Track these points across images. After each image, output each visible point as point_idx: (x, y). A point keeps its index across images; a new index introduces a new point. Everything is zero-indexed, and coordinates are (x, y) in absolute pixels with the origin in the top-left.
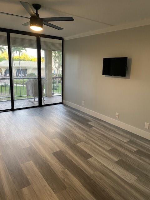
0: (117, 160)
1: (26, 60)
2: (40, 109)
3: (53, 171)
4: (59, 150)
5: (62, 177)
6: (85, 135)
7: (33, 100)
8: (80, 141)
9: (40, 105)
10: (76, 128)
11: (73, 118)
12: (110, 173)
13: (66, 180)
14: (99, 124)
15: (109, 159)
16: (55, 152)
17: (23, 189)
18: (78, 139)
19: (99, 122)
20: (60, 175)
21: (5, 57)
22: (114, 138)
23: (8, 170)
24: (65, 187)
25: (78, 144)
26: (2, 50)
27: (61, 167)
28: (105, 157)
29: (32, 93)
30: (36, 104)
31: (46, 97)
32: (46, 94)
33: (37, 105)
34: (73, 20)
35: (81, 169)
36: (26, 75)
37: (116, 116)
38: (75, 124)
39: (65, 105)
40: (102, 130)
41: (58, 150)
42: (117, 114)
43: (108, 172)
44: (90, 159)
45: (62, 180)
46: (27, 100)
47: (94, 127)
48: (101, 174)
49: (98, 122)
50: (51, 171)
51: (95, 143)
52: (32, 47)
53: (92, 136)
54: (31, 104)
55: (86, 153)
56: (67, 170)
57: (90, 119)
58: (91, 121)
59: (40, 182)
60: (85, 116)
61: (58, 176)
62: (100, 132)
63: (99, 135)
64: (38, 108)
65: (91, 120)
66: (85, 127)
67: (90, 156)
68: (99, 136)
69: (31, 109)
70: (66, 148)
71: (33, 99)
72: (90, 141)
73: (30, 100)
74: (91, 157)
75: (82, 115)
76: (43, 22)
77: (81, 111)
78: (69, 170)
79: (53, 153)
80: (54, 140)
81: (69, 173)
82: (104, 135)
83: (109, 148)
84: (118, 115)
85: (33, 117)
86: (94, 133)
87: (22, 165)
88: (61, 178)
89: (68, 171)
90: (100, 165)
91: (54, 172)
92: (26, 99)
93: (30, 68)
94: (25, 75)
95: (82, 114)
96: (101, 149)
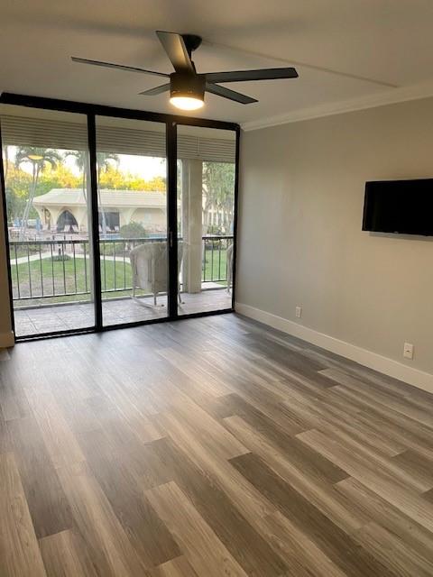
0: (425, 489)
1: (115, 186)
2: (172, 326)
3: (240, 515)
4: (248, 451)
5: (270, 535)
6: (314, 408)
7: (150, 301)
8: (305, 426)
9: (173, 316)
10: (285, 387)
11: (271, 357)
12: (411, 528)
13: (281, 545)
14: (351, 375)
15: (401, 487)
16: (235, 458)
17: (163, 565)
18: (298, 421)
19: (350, 369)
20: (261, 527)
21: (56, 179)
22: (404, 420)
23: (112, 505)
24: (283, 567)
25: (298, 436)
26: (54, 159)
27: (261, 504)
28: (387, 479)
29: (150, 281)
30: (161, 312)
31: (185, 292)
32: (185, 284)
33: (165, 315)
34: (296, 76)
35: (321, 514)
36: (117, 228)
37: (405, 354)
38: (281, 374)
39: (242, 316)
40: (365, 393)
41: (245, 451)
42: (408, 346)
43: (405, 525)
44: (343, 484)
45: (270, 544)
46: (133, 301)
47: (337, 384)
48: (386, 533)
49: (348, 371)
50: (234, 515)
51: (349, 433)
52: (154, 153)
53: (339, 412)
54: (147, 312)
55: (330, 464)
56: (279, 515)
57: (322, 359)
58: (328, 368)
59: (207, 546)
60: (307, 352)
61: (258, 530)
62: (360, 400)
63: (359, 411)
64: (168, 324)
65: (328, 365)
66: (313, 384)
67: (343, 475)
68: (358, 413)
69: (148, 326)
70: (267, 445)
71: (152, 300)
72: (332, 428)
73: (141, 300)
74: (345, 476)
75: (296, 347)
76: (206, 83)
77: (292, 336)
78: (285, 514)
79: (229, 461)
80: (228, 420)
81: (286, 522)
82: (373, 412)
83: (395, 452)
84: (411, 350)
85: (158, 351)
86: (341, 404)
87: (148, 493)
88: (266, 536)
89: (285, 519)
90: (377, 501)
91: (243, 518)
92: (130, 298)
93: (126, 209)
94: (112, 228)
95: (296, 345)
96: (370, 453)
